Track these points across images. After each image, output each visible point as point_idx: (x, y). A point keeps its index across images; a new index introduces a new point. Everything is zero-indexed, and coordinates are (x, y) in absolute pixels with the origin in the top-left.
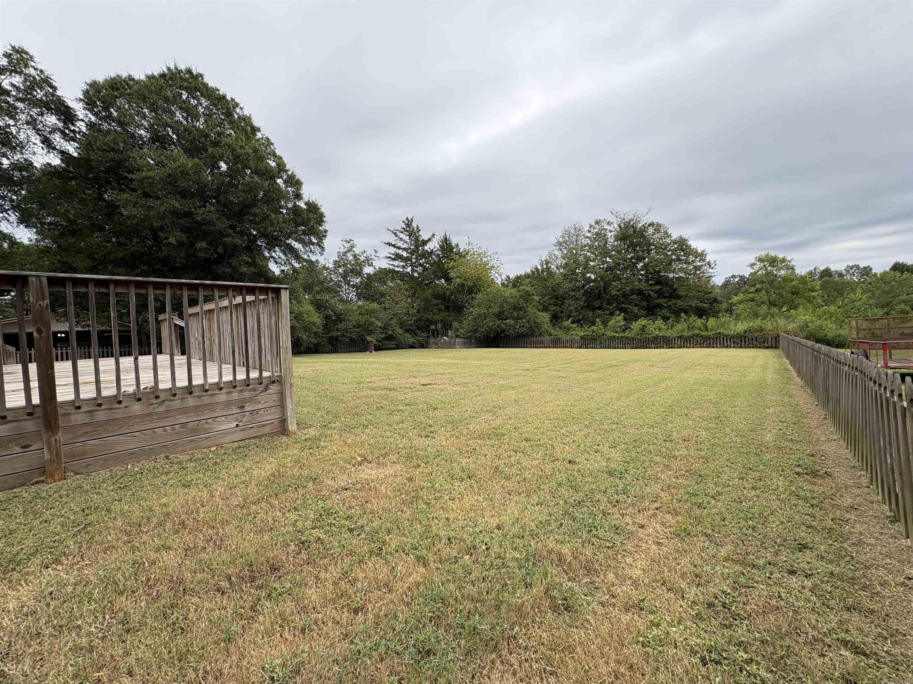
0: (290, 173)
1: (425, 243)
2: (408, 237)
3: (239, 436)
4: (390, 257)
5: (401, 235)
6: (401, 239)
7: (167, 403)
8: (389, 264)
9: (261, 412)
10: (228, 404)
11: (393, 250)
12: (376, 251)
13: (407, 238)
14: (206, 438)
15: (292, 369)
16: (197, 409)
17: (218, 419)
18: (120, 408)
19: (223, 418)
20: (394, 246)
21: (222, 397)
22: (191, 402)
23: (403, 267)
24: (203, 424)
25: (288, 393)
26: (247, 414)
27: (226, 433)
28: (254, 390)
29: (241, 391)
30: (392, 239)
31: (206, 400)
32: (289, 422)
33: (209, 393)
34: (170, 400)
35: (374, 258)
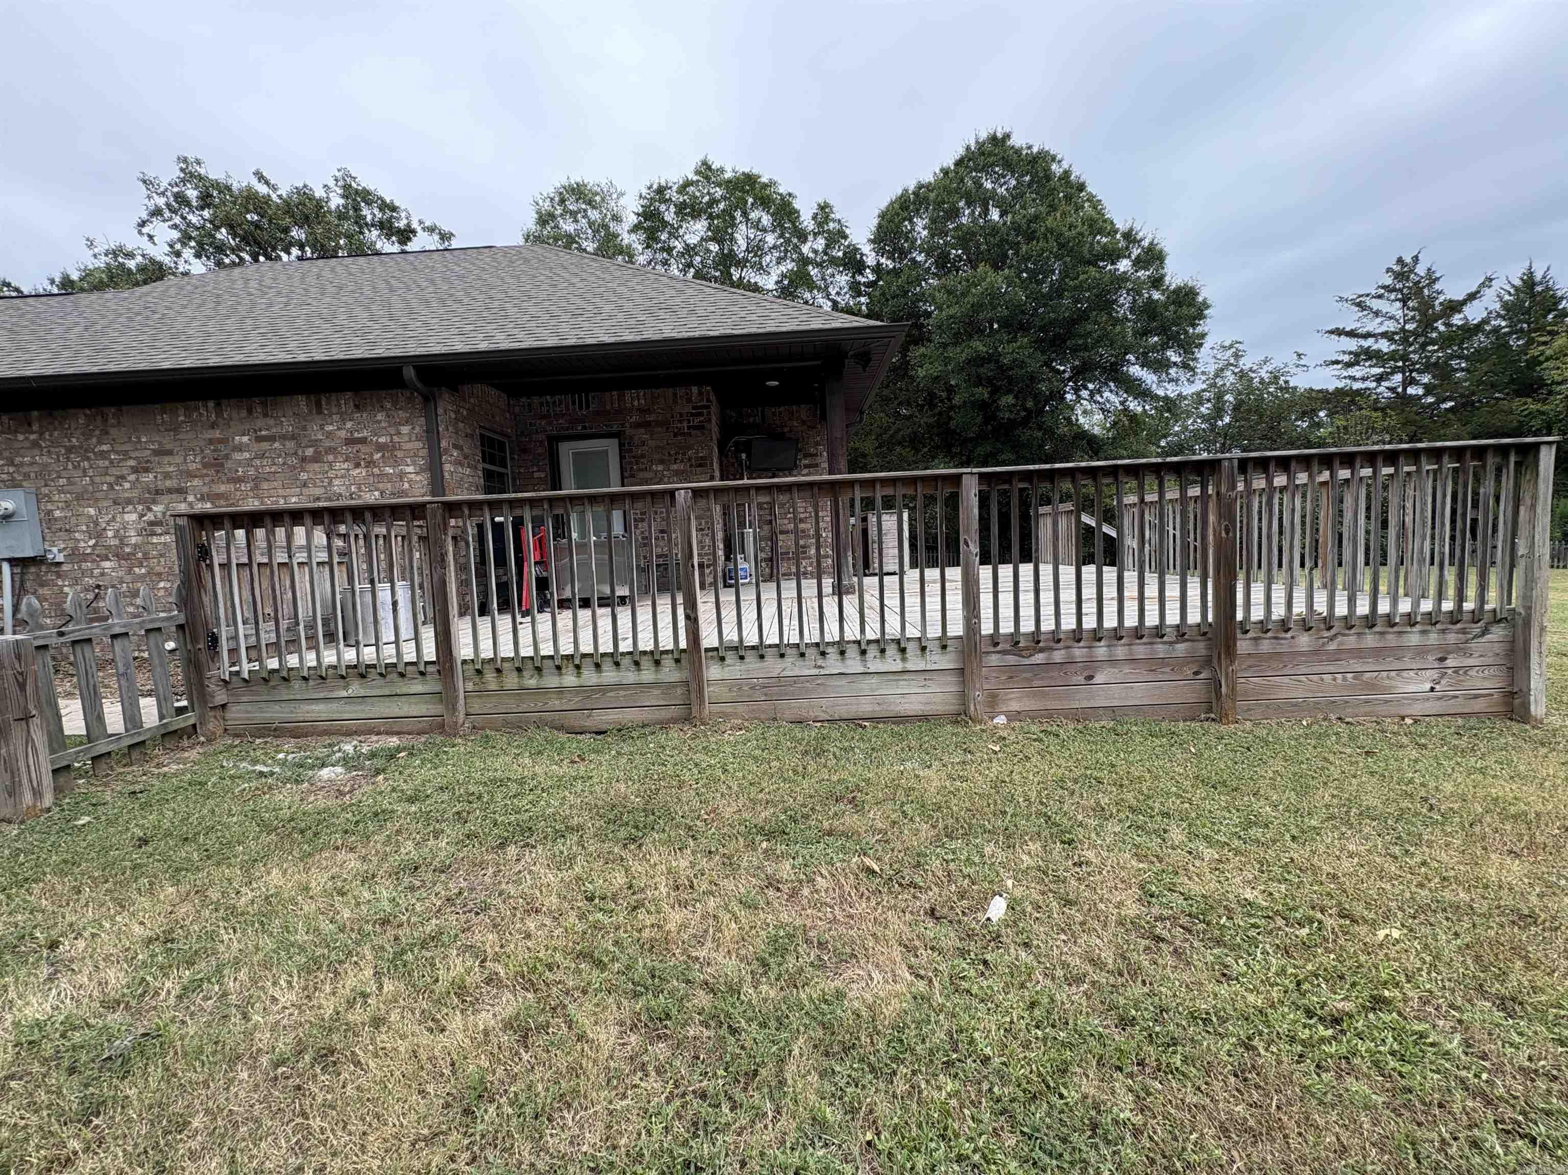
0: (1146, 243)
1: (1454, 307)
2: (1398, 304)
3: (1433, 707)
4: (1337, 362)
5: (1376, 304)
6: (1377, 314)
7: (1340, 638)
8: (1339, 377)
9: (1473, 673)
10: (1421, 651)
11: (1352, 344)
12: (1299, 355)
13: (1396, 309)
14: (1386, 702)
15: (1547, 599)
16: (1378, 653)
17: (1405, 674)
18: (1285, 639)
19: (1412, 673)
20: (1352, 334)
21: (1414, 638)
22: (1370, 640)
23: (1379, 379)
24: (1382, 678)
25: (1534, 644)
26: (1450, 671)
27: (1414, 698)
28: (1464, 631)
29: (1443, 631)
30: (1351, 319)
31: (1391, 640)
32: (1532, 698)
33: (1395, 629)
34: (1344, 635)
35: (1293, 370)
